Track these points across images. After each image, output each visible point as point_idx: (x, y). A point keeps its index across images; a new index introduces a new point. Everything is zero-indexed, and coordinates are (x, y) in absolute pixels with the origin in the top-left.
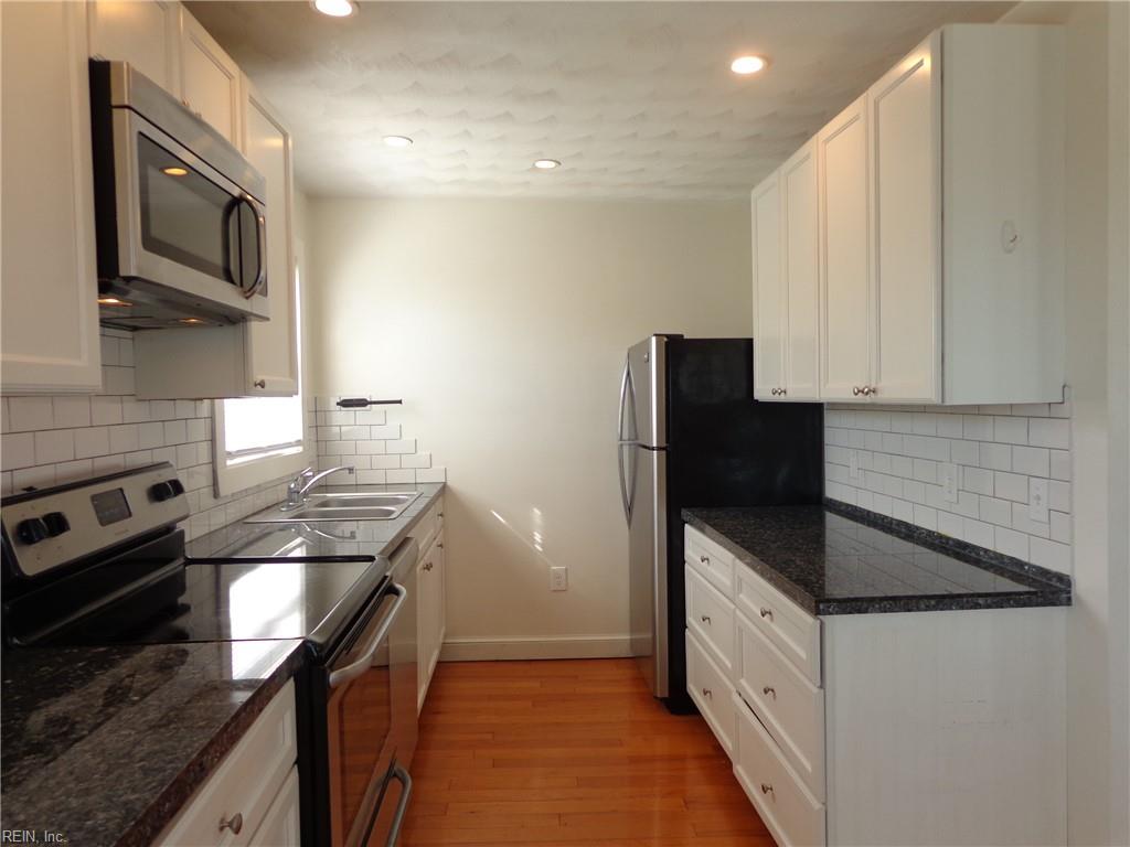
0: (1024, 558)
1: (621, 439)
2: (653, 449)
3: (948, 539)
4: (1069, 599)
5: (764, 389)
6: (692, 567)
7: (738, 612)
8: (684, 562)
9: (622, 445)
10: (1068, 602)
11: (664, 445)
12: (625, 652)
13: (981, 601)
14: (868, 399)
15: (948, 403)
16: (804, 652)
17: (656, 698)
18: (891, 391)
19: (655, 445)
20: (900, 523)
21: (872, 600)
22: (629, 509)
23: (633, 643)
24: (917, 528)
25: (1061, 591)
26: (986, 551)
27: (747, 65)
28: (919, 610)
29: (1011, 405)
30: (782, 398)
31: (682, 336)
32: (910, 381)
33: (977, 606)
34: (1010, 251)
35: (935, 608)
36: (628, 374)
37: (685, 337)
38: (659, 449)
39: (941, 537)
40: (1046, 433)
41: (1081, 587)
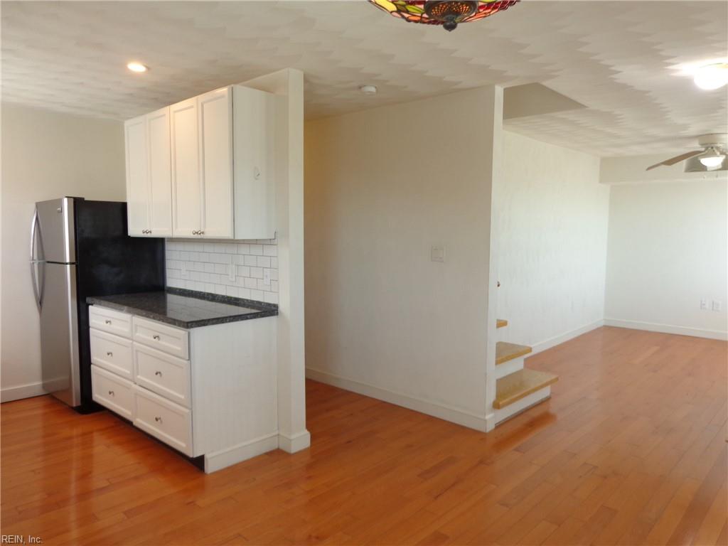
0: (261, 300)
1: (33, 260)
2: (67, 264)
3: (231, 298)
4: (277, 313)
5: (135, 230)
6: (96, 329)
7: (135, 343)
8: (89, 327)
9: (33, 263)
10: (277, 314)
11: (74, 261)
12: (39, 392)
13: (248, 317)
14: (199, 236)
15: (236, 238)
16: (179, 347)
17: (72, 408)
18: (211, 233)
19: (68, 261)
20: (208, 294)
21: (209, 320)
22: (40, 302)
23: (44, 386)
24: (217, 295)
25: (274, 310)
26: (247, 300)
27: (136, 67)
28: (227, 322)
29: (257, 240)
30: (149, 235)
31: (83, 199)
32: (219, 228)
33: (247, 319)
34: (256, 179)
35: (232, 321)
36: (37, 219)
37: (86, 199)
38: (71, 263)
39: (228, 297)
40: (269, 251)
41: (281, 308)
